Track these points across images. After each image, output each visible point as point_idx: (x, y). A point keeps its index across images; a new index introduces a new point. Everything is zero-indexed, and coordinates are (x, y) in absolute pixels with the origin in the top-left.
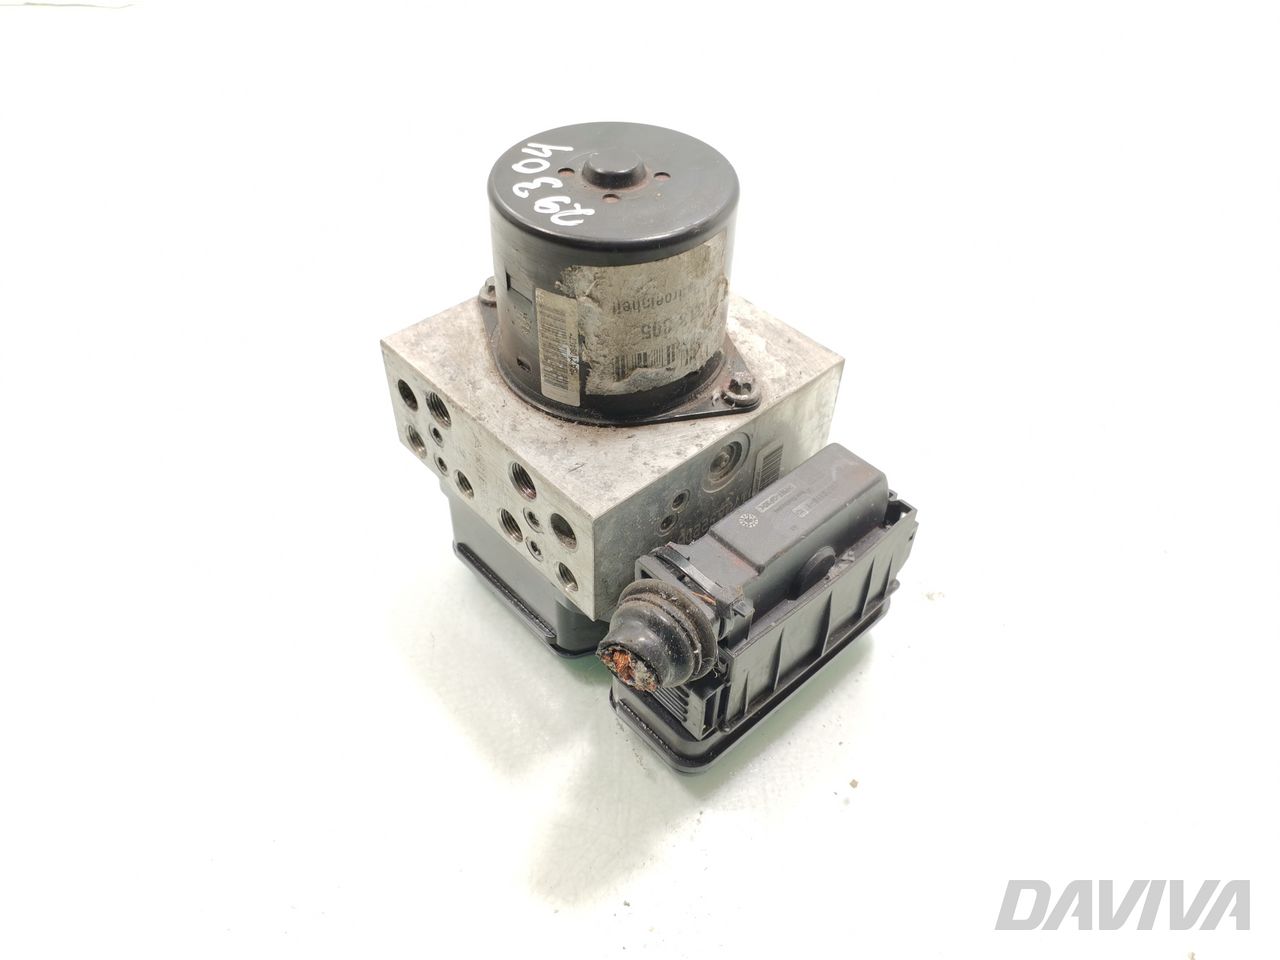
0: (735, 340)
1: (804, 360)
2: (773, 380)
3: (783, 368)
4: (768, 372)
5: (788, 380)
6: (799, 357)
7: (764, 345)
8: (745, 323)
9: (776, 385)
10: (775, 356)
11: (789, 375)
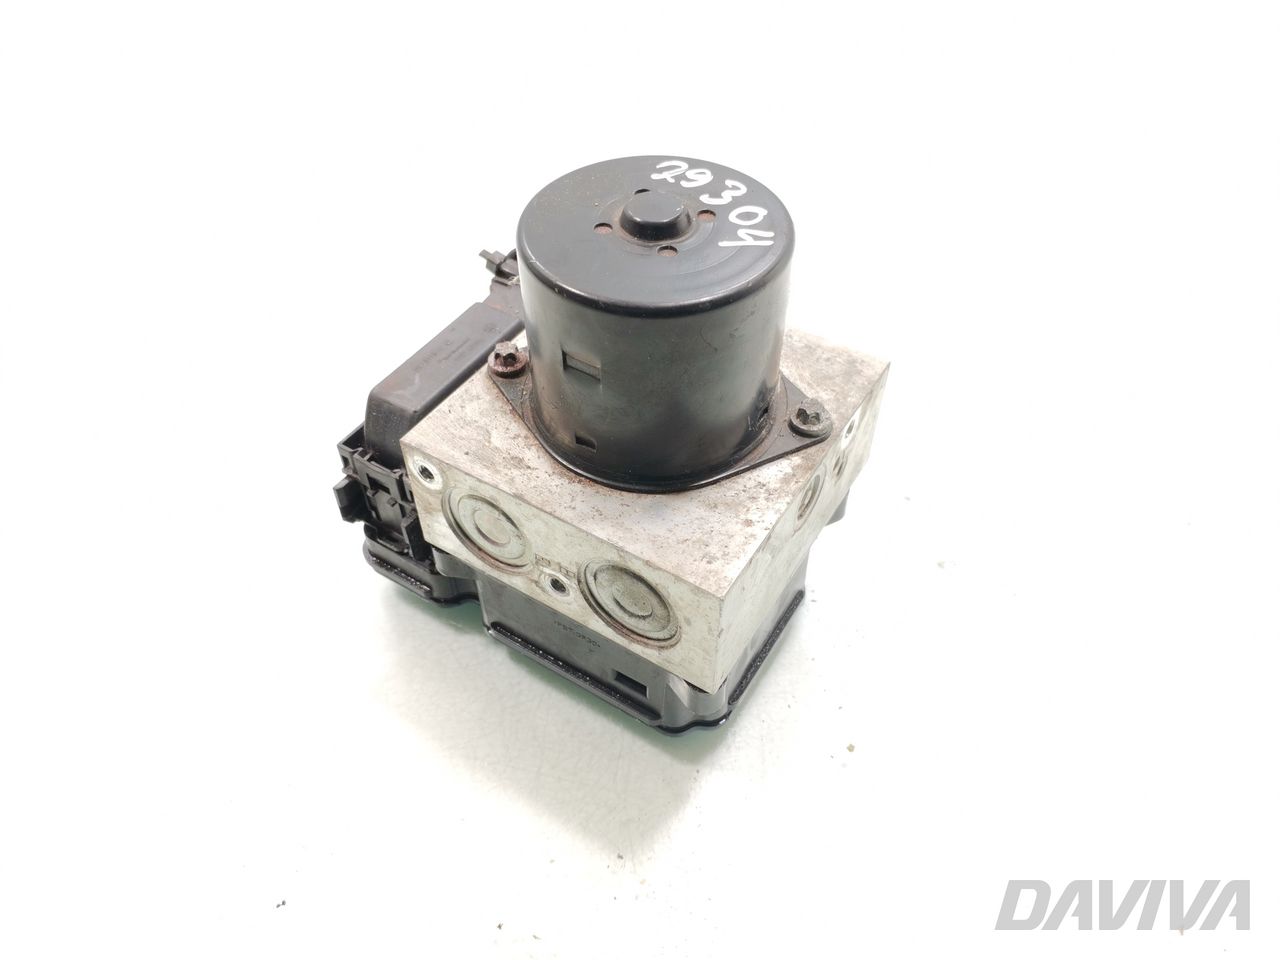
0: (526, 437)
1: (446, 428)
2: (478, 398)
3: (469, 414)
4: (486, 406)
5: (463, 401)
6: (452, 430)
7: (492, 440)
8: (518, 462)
9: (474, 393)
10: (478, 427)
11: (462, 407)
